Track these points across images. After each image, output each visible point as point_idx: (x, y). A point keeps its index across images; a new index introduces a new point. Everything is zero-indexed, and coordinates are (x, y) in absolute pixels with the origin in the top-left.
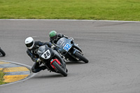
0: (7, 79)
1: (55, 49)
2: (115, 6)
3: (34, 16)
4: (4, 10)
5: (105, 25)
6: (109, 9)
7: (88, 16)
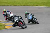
1: (20, 18)
2: (45, 1)
3: (16, 5)
5: (42, 8)
6: (43, 2)
7: (35, 5)
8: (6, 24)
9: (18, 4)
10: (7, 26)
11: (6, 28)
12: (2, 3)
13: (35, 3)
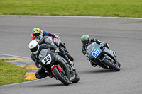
0: (29, 76)
3: (57, 13)
6: (133, 6)
7: (112, 13)
8: (27, 68)
9: (64, 10)
10: (31, 73)
11: (27, 78)
12: (18, 6)
13: (111, 7)
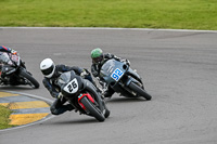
0: (16, 119)
1: (86, 78)
3: (57, 23)
4: (10, 12)
6: (173, 11)
7: (140, 22)
9: (67, 18)
10: (17, 115)
11: (12, 123)
13: (140, 14)
